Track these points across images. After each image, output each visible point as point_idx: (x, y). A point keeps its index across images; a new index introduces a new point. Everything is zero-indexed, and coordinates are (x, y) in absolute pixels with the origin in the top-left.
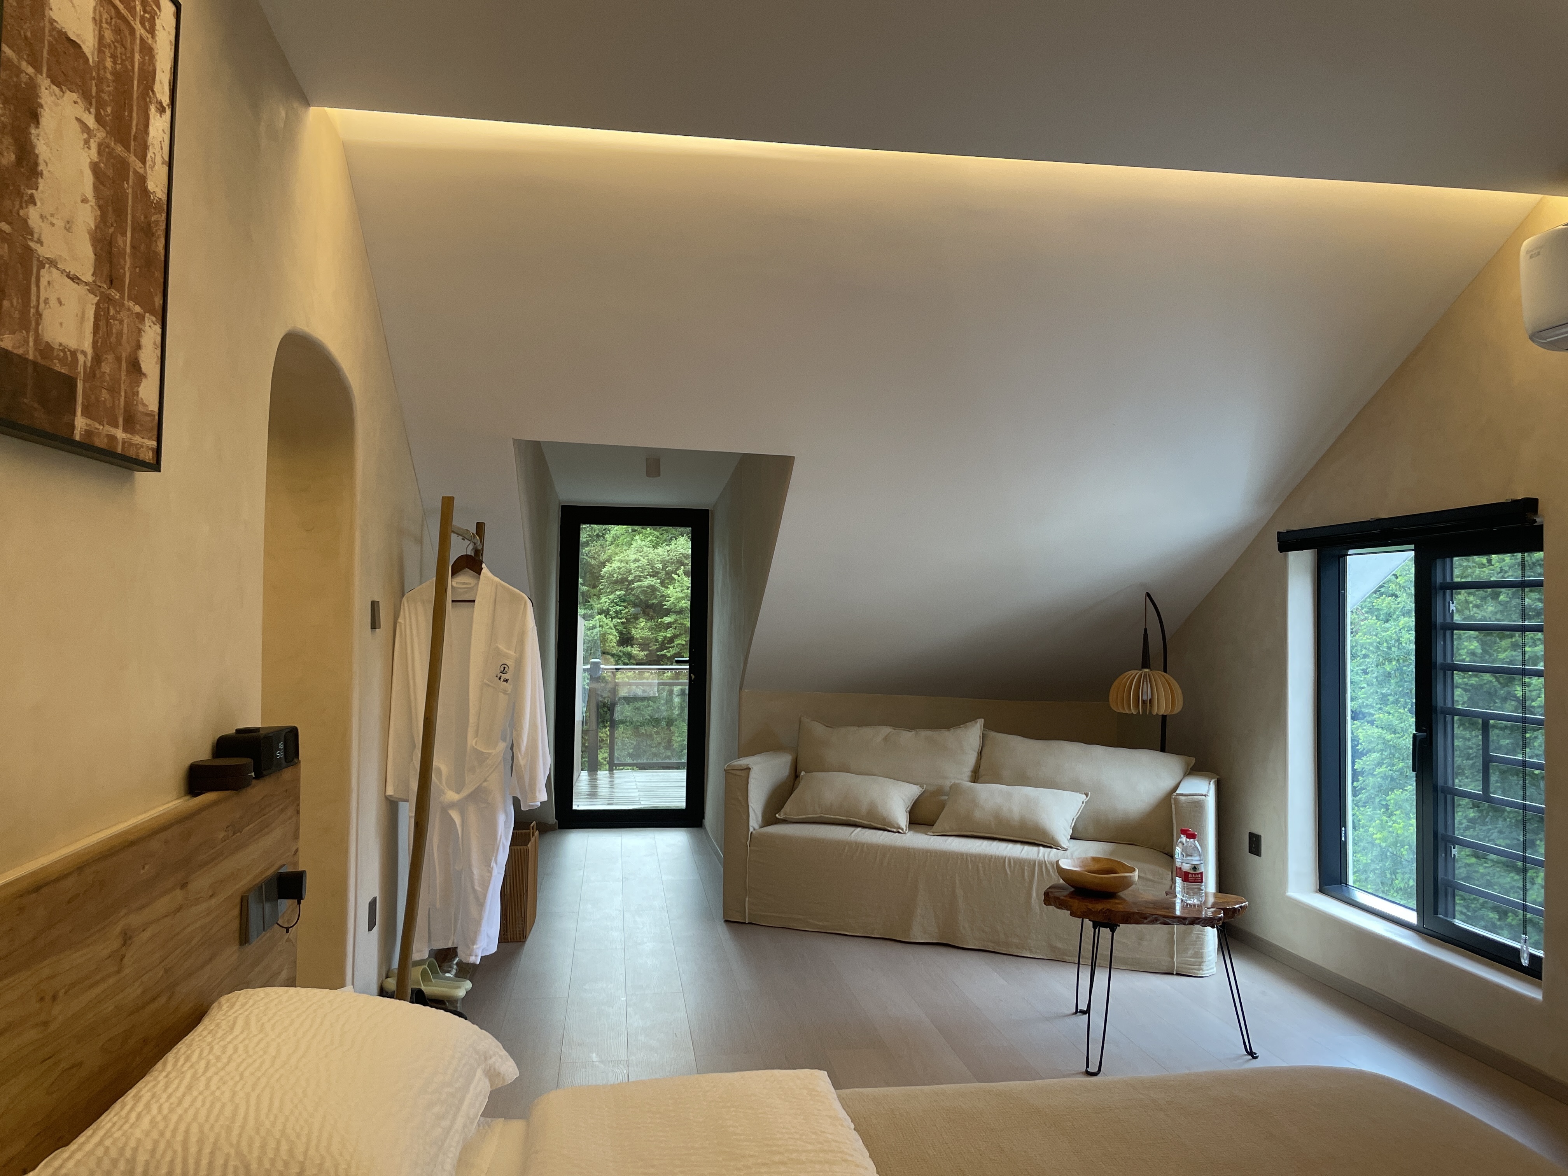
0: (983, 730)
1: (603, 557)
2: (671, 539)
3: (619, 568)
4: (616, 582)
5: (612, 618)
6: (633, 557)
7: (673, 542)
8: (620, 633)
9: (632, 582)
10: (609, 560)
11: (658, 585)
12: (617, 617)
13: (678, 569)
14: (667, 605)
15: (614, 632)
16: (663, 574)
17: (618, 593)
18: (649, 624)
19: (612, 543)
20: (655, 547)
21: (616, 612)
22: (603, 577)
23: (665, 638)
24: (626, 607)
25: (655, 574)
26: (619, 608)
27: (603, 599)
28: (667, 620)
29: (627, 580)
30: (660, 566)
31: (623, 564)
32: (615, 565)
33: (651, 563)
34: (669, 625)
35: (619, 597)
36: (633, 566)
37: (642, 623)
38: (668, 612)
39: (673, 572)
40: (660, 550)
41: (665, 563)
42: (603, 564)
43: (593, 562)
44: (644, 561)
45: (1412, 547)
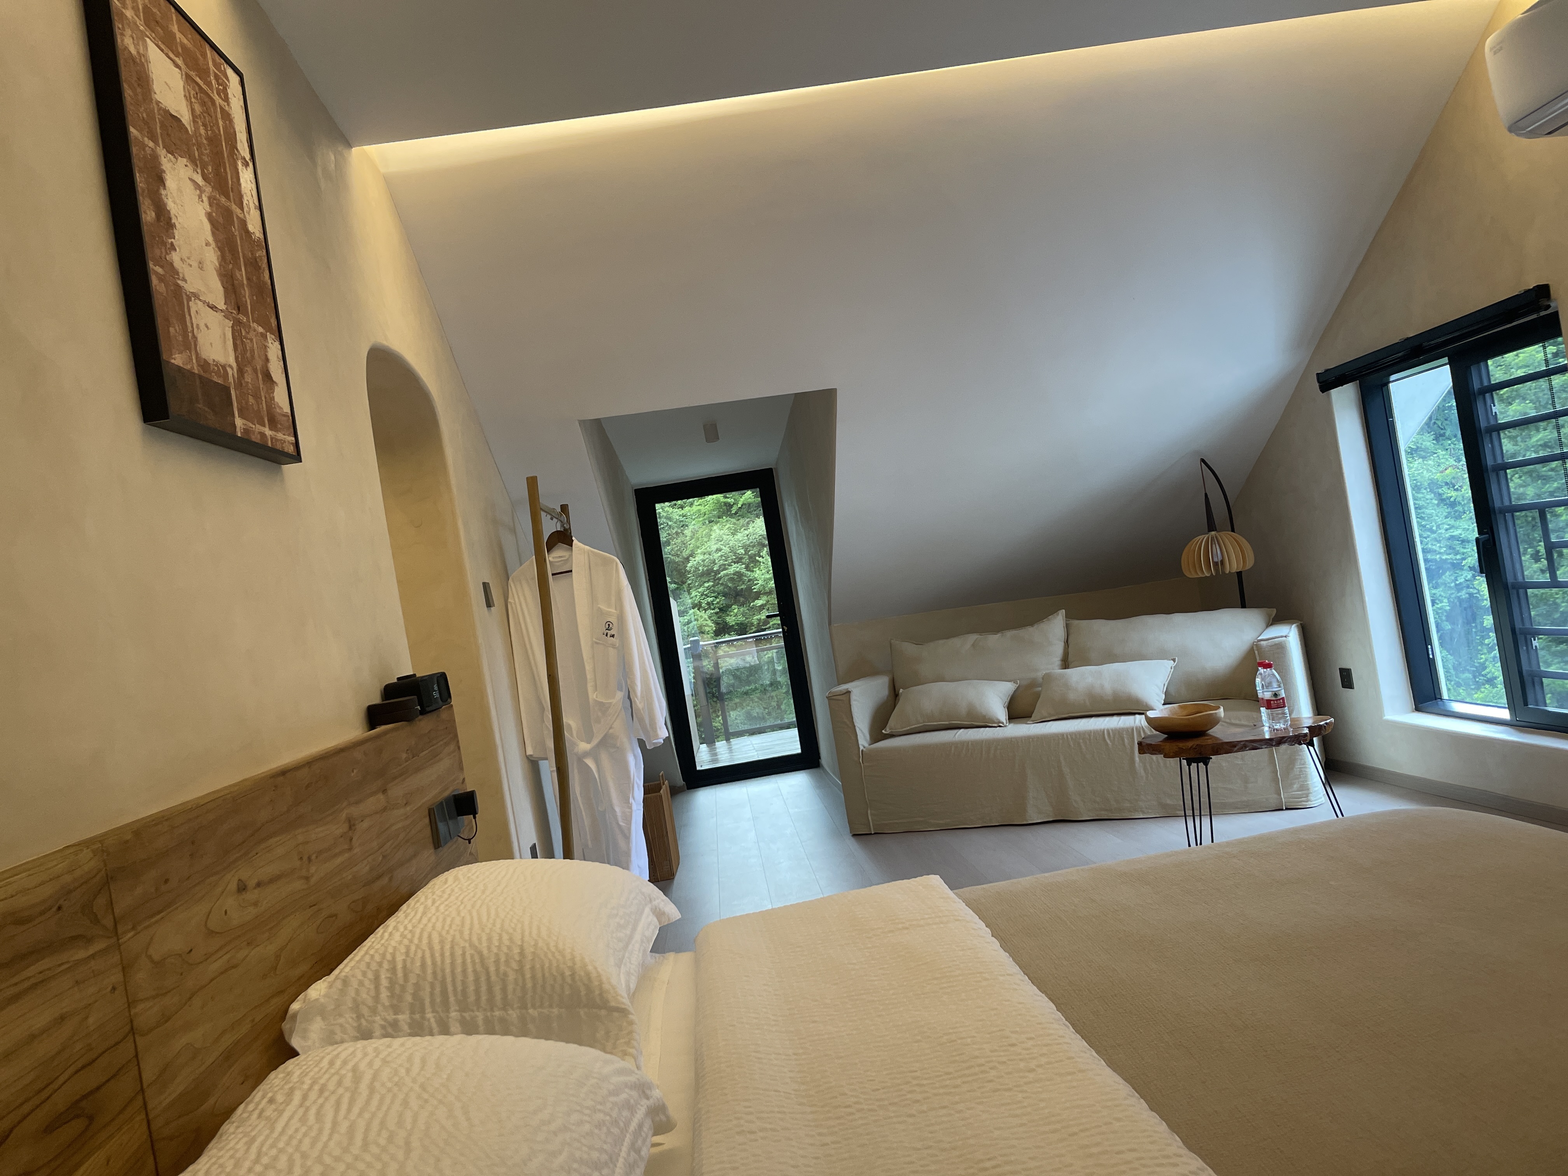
0: (1066, 621)
1: (685, 554)
2: (748, 523)
3: (704, 561)
4: (703, 575)
5: (706, 610)
6: (714, 548)
7: (751, 526)
8: (717, 623)
9: (718, 572)
10: (692, 555)
11: (744, 571)
12: (709, 608)
13: (759, 552)
14: (756, 588)
15: (710, 623)
16: (746, 559)
17: (706, 585)
18: (742, 609)
19: (692, 538)
20: (733, 534)
21: (708, 604)
22: (689, 572)
23: (759, 620)
24: (716, 597)
25: (738, 560)
26: (710, 599)
27: (694, 594)
28: (759, 602)
29: (713, 571)
30: (743, 551)
31: (707, 556)
32: (699, 558)
33: (733, 550)
34: (762, 607)
35: (708, 588)
36: (716, 556)
37: (735, 609)
38: (758, 595)
39: (755, 555)
40: (739, 536)
41: (746, 548)
42: (687, 560)
43: (677, 560)
44: (726, 549)
45: (1446, 360)
